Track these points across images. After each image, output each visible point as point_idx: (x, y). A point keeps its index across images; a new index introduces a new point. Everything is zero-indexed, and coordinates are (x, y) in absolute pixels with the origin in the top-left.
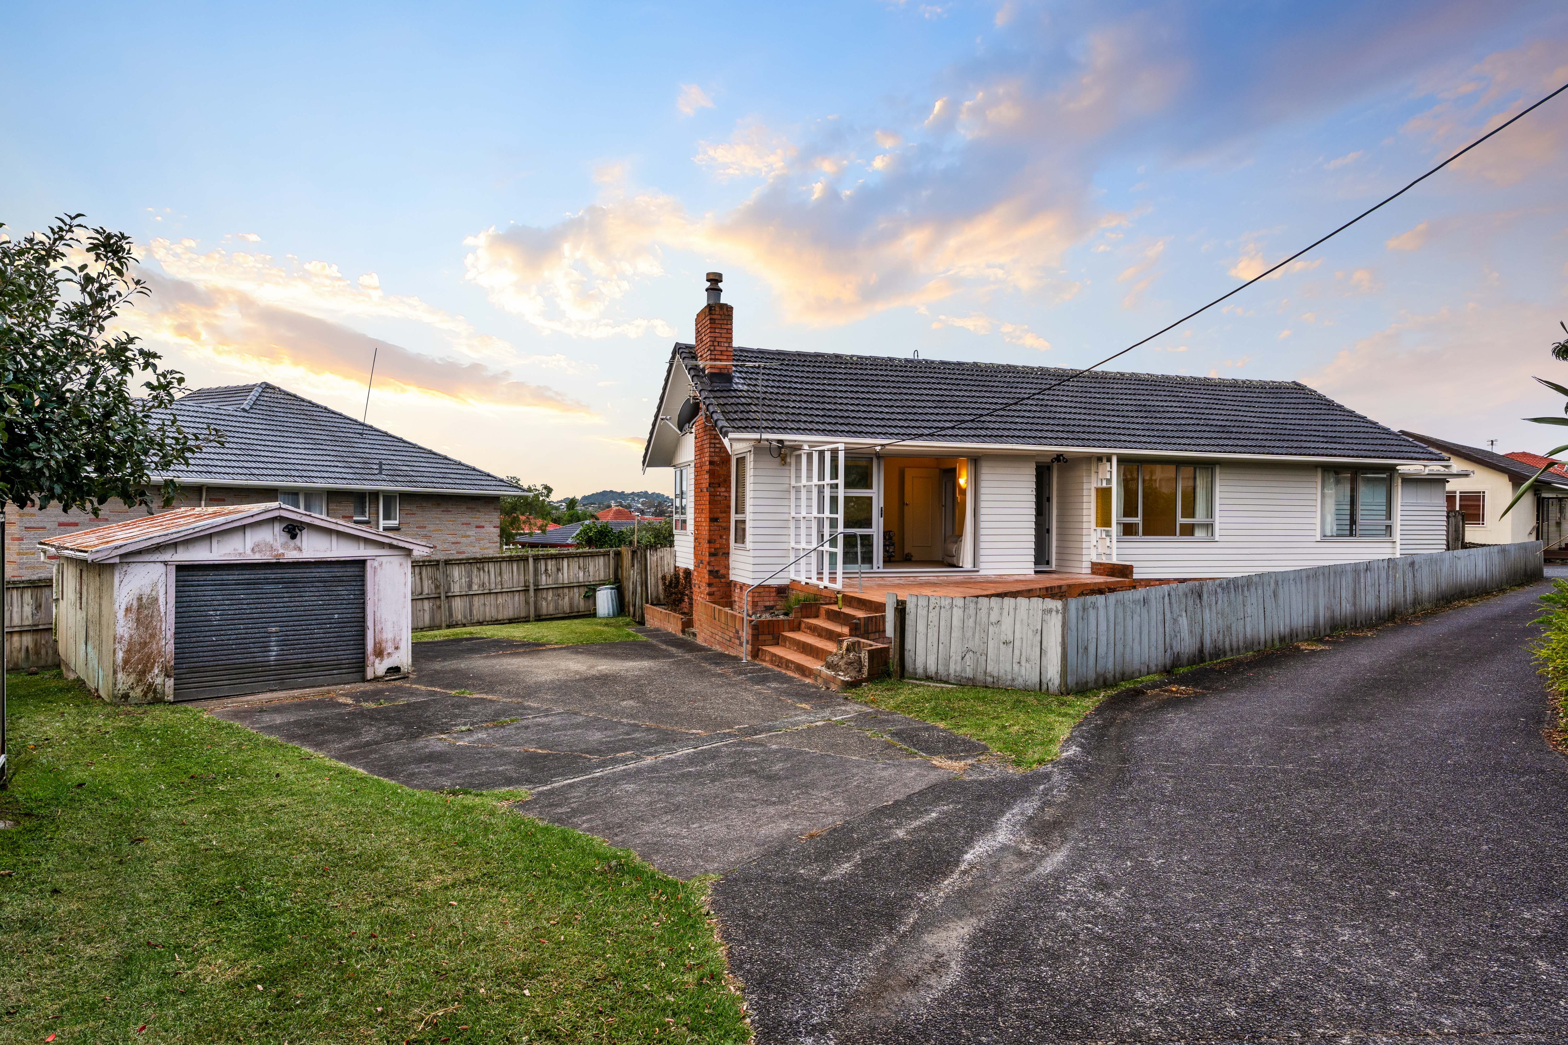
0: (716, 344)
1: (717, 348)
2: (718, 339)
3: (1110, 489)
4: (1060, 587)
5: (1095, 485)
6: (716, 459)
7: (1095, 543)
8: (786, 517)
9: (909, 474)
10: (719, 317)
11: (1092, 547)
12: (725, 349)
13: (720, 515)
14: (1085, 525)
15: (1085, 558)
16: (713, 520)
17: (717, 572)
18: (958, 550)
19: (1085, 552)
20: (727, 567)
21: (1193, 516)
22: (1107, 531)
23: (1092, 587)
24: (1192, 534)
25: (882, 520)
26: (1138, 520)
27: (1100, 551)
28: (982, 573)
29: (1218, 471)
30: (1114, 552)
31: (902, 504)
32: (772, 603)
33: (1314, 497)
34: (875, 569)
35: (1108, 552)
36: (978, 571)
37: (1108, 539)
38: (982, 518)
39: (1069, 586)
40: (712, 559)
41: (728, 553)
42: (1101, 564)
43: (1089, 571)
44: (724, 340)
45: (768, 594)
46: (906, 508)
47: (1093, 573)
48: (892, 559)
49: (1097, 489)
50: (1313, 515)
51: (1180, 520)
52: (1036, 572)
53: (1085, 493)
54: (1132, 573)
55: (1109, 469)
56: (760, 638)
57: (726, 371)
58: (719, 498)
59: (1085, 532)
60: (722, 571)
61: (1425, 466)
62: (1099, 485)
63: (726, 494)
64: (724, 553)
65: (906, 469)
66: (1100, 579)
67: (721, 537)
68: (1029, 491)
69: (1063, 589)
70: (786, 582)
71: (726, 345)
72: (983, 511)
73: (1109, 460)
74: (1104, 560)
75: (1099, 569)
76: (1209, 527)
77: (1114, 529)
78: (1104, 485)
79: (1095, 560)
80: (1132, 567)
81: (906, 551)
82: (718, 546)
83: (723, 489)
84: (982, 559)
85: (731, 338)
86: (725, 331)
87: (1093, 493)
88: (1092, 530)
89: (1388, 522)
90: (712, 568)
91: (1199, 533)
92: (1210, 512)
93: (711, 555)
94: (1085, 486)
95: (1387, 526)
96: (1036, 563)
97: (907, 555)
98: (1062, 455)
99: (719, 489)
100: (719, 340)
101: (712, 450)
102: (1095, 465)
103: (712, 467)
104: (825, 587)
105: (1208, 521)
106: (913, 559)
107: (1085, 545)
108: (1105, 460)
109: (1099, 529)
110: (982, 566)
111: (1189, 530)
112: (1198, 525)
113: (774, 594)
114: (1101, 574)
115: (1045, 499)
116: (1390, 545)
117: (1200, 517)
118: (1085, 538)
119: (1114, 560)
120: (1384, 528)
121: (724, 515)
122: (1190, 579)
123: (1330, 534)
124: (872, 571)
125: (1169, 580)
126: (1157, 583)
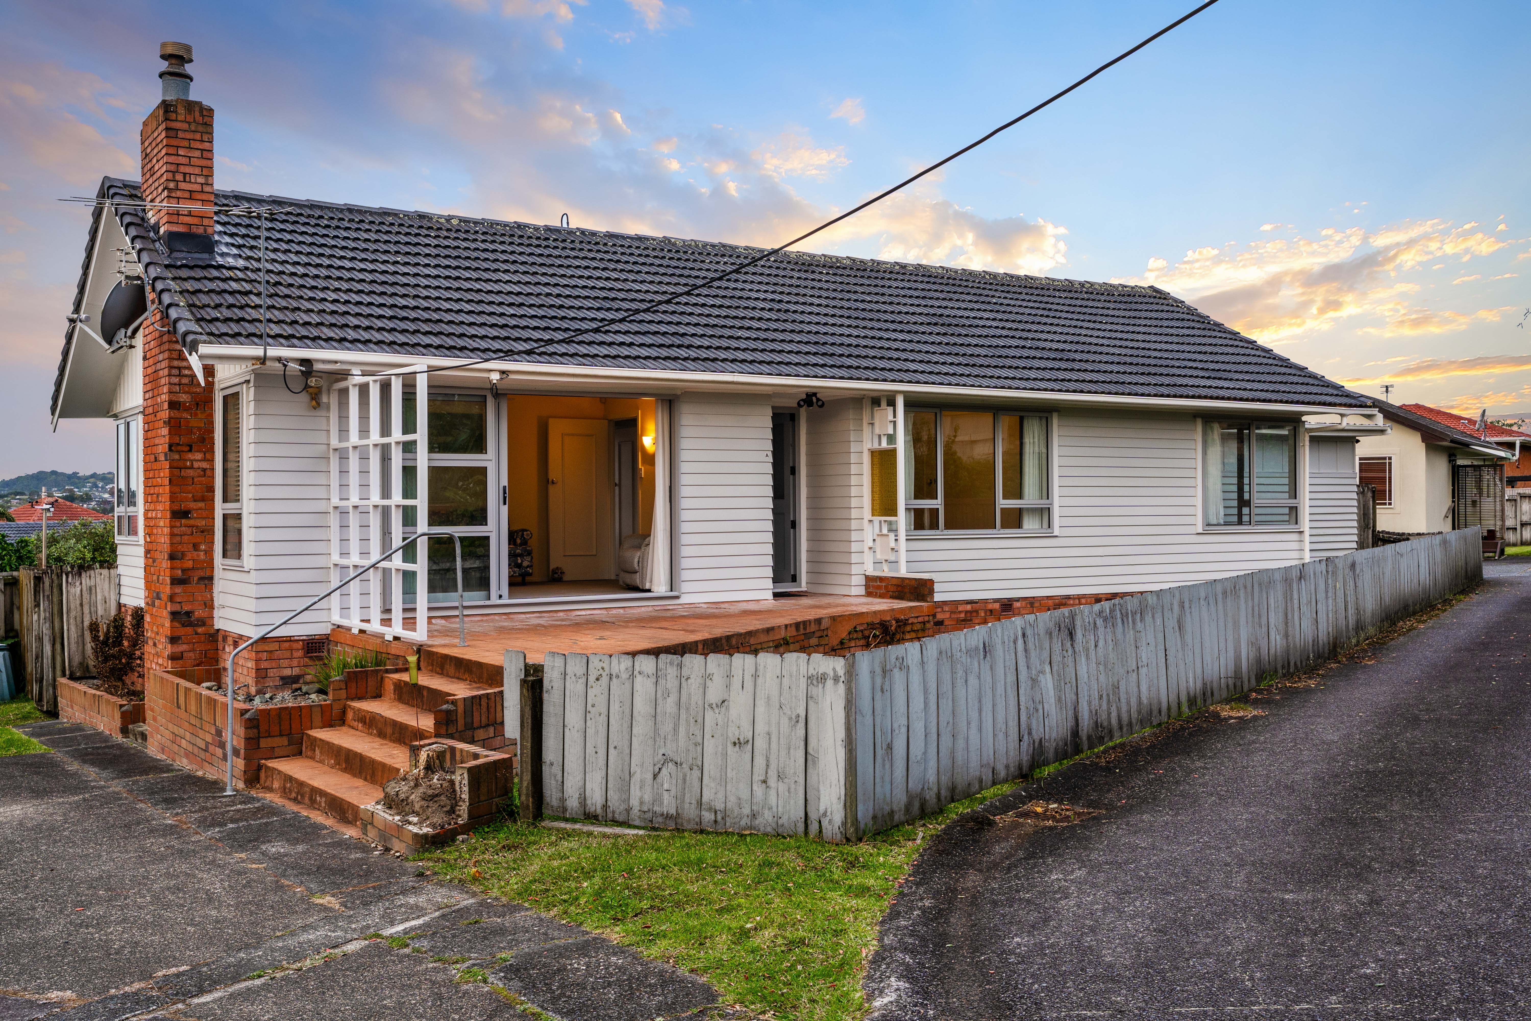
0: (179, 177)
1: (182, 185)
2: (182, 169)
3: (894, 452)
4: (819, 621)
5: (869, 446)
6: (184, 398)
7: (871, 544)
8: (321, 506)
9: (557, 429)
10: (185, 126)
11: (866, 550)
12: (197, 188)
13: (192, 505)
14: (854, 514)
15: (855, 569)
16: (179, 514)
17: (188, 614)
18: (642, 561)
19: (854, 558)
20: (209, 605)
21: (1020, 496)
22: (890, 523)
23: (869, 620)
24: (1019, 526)
25: (505, 509)
26: (938, 503)
27: (879, 556)
28: (685, 599)
29: (1055, 422)
30: (903, 557)
31: (545, 482)
32: (296, 671)
33: (1191, 463)
34: (494, 600)
35: (893, 559)
36: (677, 597)
37: (892, 536)
38: (684, 503)
39: (833, 619)
40: (178, 590)
41: (211, 578)
42: (881, 579)
43: (862, 591)
44: (197, 171)
45: (287, 654)
46: (552, 489)
47: (869, 594)
48: (528, 579)
49: (873, 453)
50: (1191, 492)
51: (1002, 503)
52: (776, 595)
53: (853, 458)
54: (932, 592)
55: (891, 418)
56: (264, 743)
57: (201, 230)
58: (191, 473)
59: (854, 525)
60: (199, 613)
61: (1342, 415)
62: (876, 446)
63: (205, 465)
64: (201, 579)
65: (551, 421)
66: (882, 605)
67: (196, 547)
68: (761, 456)
69: (825, 624)
70: (324, 629)
71: (201, 180)
72: (684, 491)
73: (892, 403)
74: (886, 572)
75: (879, 587)
76: (1044, 513)
77: (902, 519)
78: (884, 444)
79: (871, 572)
80: (931, 582)
81: (553, 566)
82: (190, 564)
83: (199, 456)
84: (685, 575)
85: (211, 168)
86: (197, 154)
87: (866, 459)
88: (866, 521)
89: (1292, 502)
90: (177, 608)
91: (1030, 524)
92: (1046, 490)
93: (175, 581)
94: (854, 448)
95: (1291, 508)
96: (776, 580)
97: (554, 571)
98: (815, 394)
99: (190, 456)
100: (188, 170)
101: (176, 380)
102: (869, 411)
103: (176, 414)
104: (396, 638)
105: (1043, 503)
106: (565, 578)
107: (854, 547)
108: (884, 403)
109: (877, 519)
110: (685, 587)
111: (1014, 519)
112: (1028, 509)
113: (300, 653)
114: (882, 596)
115: (787, 471)
116: (1295, 537)
117: (1031, 497)
118: (854, 536)
119: (903, 572)
120: (1287, 511)
121: (201, 505)
122: (1018, 600)
123: (1215, 522)
124: (488, 603)
125: (985, 601)
126: (969, 607)
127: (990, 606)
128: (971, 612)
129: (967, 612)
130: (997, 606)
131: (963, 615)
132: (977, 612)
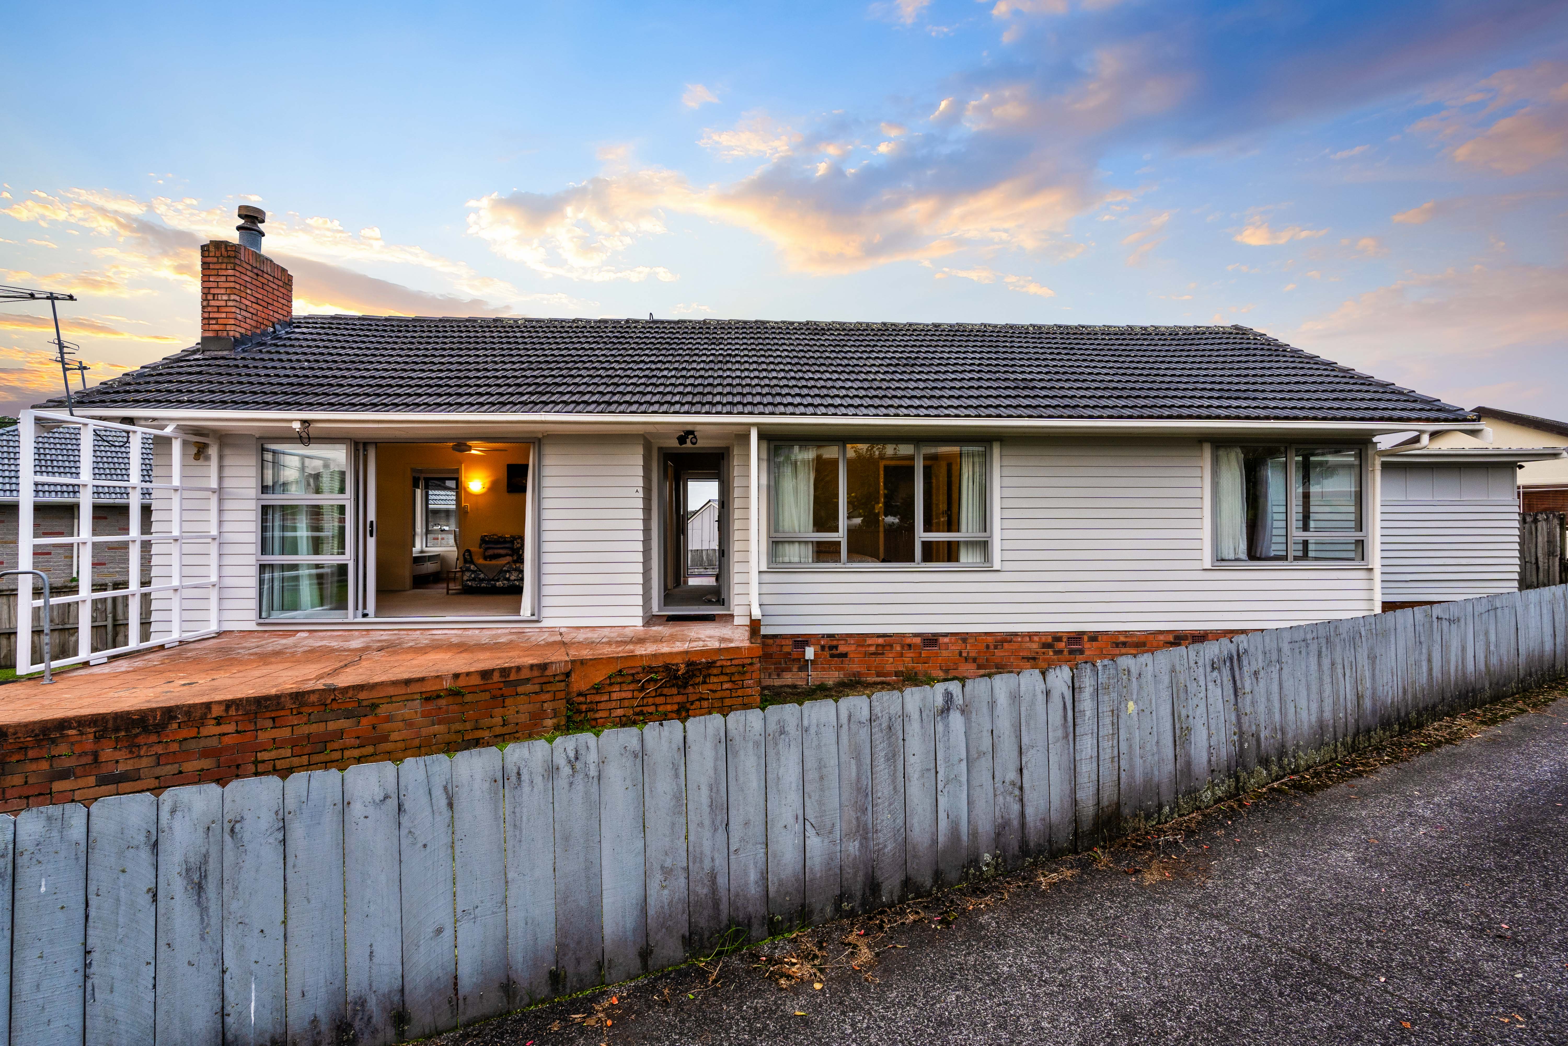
1: (212, 303)
4: (542, 666)
10: (215, 260)
12: (223, 303)
21: (952, 529)
24: (955, 559)
25: (371, 541)
26: (840, 536)
28: (545, 623)
29: (996, 451)
33: (1197, 493)
34: (353, 618)
36: (541, 621)
39: (580, 662)
50: (1196, 523)
51: (921, 535)
68: (630, 492)
72: (546, 525)
76: (984, 546)
84: (546, 601)
89: (1357, 535)
91: (967, 557)
92: (984, 523)
95: (1355, 542)
98: (693, 432)
105: (979, 536)
110: (545, 612)
111: (951, 553)
112: (966, 543)
116: (1359, 575)
117: (968, 530)
120: (1349, 544)
122: (946, 635)
123: (1232, 556)
124: (345, 621)
125: (903, 635)
126: (880, 641)
127: (908, 641)
128: (883, 646)
129: (878, 646)
130: (918, 640)
131: (873, 649)
132: (891, 646)
